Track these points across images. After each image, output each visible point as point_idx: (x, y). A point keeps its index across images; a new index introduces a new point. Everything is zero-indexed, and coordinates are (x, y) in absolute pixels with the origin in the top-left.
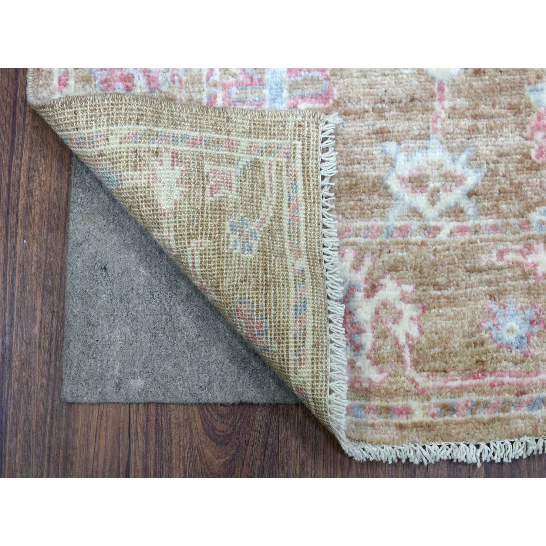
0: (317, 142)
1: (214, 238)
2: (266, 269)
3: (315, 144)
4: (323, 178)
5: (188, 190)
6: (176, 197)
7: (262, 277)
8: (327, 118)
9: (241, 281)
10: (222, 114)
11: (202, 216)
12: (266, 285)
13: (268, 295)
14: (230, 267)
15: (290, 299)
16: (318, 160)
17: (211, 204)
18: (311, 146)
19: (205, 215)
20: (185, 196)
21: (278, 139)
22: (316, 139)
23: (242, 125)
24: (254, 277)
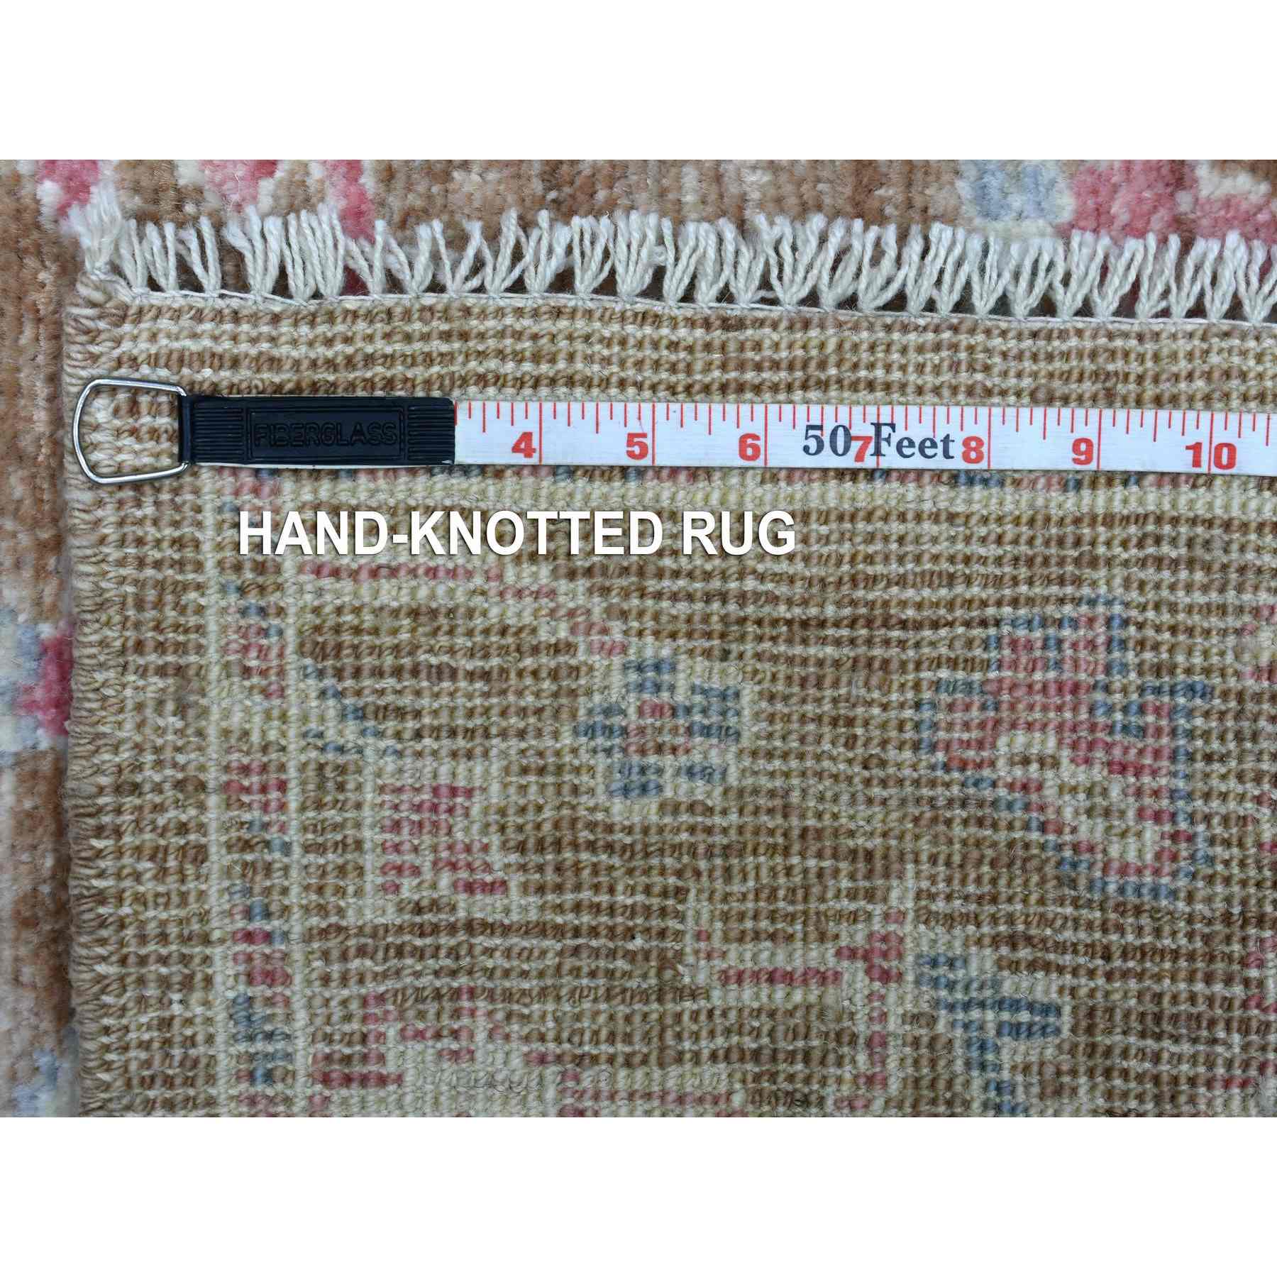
0: (199, 317)
1: (679, 874)
2: (805, 624)
3: (207, 326)
4: (353, 284)
5: (482, 1005)
6: (516, 1062)
7: (838, 642)
8: (96, 267)
9: (851, 742)
10: (106, 819)
11: (594, 932)
12: (869, 623)
13: (910, 613)
14: (795, 797)
15: (927, 506)
16: (277, 309)
17: (541, 890)
18: (219, 349)
19: (586, 919)
20: (509, 1016)
21: (199, 525)
22: (185, 321)
23: (149, 712)
24: (836, 684)
